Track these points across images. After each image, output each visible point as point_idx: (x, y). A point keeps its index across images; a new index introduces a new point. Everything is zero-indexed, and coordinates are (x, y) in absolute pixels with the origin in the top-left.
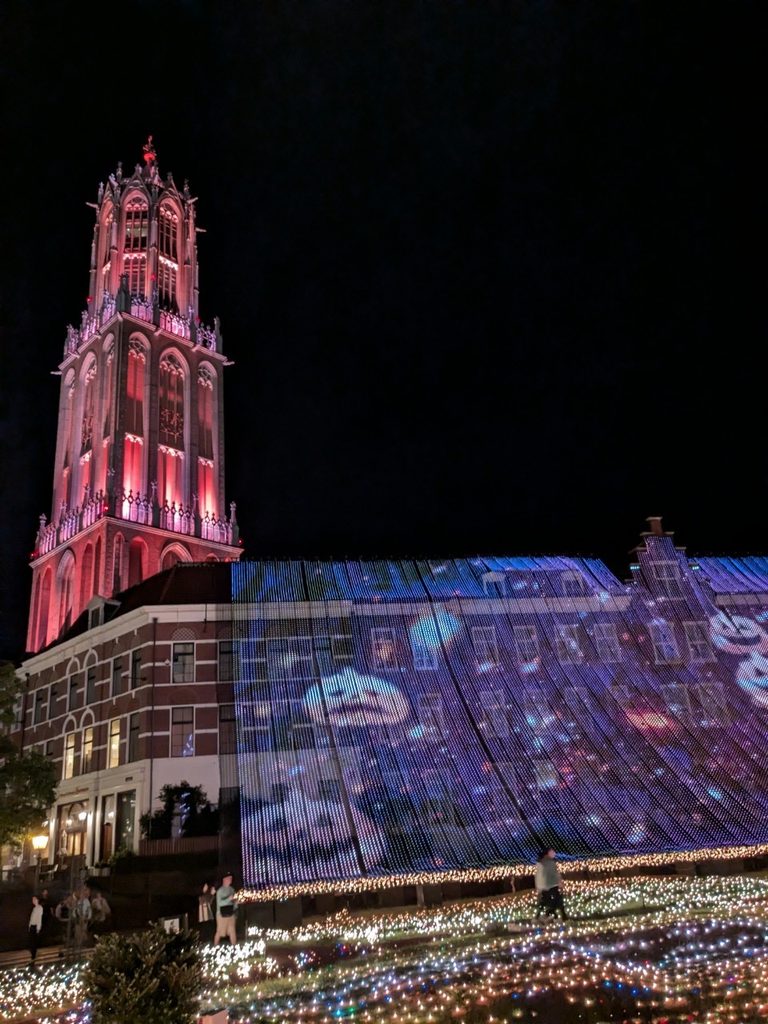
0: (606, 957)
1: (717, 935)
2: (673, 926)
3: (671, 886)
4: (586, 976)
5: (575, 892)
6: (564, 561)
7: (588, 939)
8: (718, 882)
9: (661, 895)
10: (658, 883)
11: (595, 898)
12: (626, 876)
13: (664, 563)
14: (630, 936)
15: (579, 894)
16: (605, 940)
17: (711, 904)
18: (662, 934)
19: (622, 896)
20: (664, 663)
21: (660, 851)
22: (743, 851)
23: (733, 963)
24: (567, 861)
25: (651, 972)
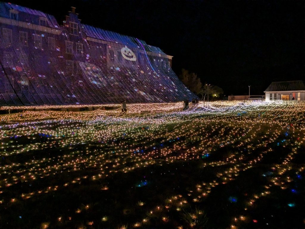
0: (39, 129)
1: (71, 124)
2: (60, 122)
3: (60, 113)
4: (33, 133)
5: (30, 114)
6: (41, 13)
7: (34, 125)
8: (73, 113)
9: (56, 115)
10: (56, 113)
11: (37, 116)
12: (47, 110)
13: (74, 23)
14: (47, 124)
15: (32, 115)
16: (40, 125)
17: (70, 118)
18: (56, 123)
19: (45, 115)
20: (68, 53)
21: (58, 105)
22: (80, 106)
23: (74, 130)
24: (28, 106)
25: (52, 132)
